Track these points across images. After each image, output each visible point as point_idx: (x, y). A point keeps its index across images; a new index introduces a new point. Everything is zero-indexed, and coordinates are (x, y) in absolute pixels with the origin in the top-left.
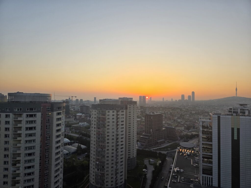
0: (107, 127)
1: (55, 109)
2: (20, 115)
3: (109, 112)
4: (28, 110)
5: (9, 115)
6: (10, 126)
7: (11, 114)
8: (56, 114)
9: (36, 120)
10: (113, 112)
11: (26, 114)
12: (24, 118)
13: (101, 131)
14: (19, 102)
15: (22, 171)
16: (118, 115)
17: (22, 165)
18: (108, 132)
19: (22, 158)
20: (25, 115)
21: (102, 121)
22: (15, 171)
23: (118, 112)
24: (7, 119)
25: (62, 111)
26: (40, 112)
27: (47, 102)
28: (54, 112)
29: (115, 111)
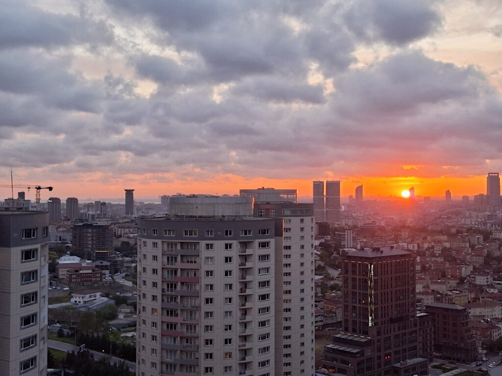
0: (205, 308)
3: (212, 245)
8: (19, 254)
10: (227, 248)
13: (181, 324)
16: (245, 258)
18: (208, 328)
21: (182, 283)
23: (245, 245)
28: (11, 249)
29: (235, 243)
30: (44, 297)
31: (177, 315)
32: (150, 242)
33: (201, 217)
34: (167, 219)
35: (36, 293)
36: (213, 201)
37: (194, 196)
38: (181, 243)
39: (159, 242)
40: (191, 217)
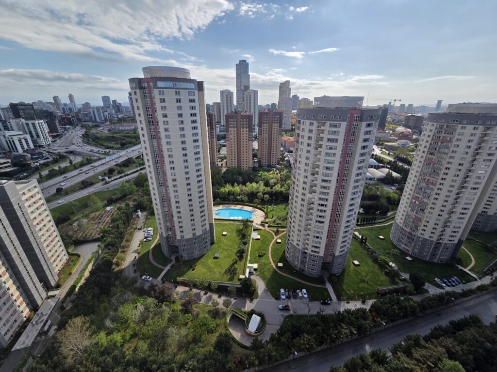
0: (451, 154)
1: (365, 118)
2: (324, 124)
3: (465, 127)
4: (332, 118)
5: (313, 123)
6: (313, 135)
7: (315, 122)
8: (365, 124)
9: (339, 131)
10: (474, 129)
11: (330, 123)
12: (327, 128)
14: (323, 108)
15: (319, 183)
16: (485, 135)
17: (319, 177)
18: (449, 163)
19: (321, 170)
20: (328, 123)
21: (442, 143)
22: (313, 181)
23: (488, 128)
24: (311, 128)
25: (374, 122)
26: (345, 121)
27: (355, 109)
28: (363, 122)
29: (481, 127)
30: (373, 140)
31: (434, 155)
32: (430, 123)
33: (463, 113)
34: (444, 114)
35: (369, 139)
36: (476, 106)
37: (464, 103)
38: (447, 125)
39: (435, 124)
40: (458, 113)
